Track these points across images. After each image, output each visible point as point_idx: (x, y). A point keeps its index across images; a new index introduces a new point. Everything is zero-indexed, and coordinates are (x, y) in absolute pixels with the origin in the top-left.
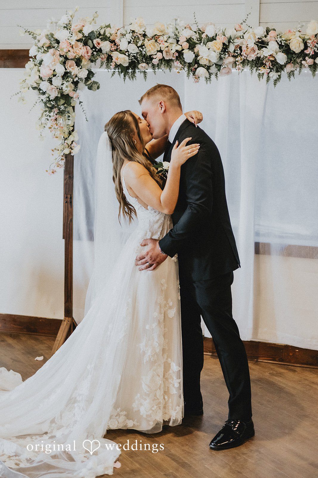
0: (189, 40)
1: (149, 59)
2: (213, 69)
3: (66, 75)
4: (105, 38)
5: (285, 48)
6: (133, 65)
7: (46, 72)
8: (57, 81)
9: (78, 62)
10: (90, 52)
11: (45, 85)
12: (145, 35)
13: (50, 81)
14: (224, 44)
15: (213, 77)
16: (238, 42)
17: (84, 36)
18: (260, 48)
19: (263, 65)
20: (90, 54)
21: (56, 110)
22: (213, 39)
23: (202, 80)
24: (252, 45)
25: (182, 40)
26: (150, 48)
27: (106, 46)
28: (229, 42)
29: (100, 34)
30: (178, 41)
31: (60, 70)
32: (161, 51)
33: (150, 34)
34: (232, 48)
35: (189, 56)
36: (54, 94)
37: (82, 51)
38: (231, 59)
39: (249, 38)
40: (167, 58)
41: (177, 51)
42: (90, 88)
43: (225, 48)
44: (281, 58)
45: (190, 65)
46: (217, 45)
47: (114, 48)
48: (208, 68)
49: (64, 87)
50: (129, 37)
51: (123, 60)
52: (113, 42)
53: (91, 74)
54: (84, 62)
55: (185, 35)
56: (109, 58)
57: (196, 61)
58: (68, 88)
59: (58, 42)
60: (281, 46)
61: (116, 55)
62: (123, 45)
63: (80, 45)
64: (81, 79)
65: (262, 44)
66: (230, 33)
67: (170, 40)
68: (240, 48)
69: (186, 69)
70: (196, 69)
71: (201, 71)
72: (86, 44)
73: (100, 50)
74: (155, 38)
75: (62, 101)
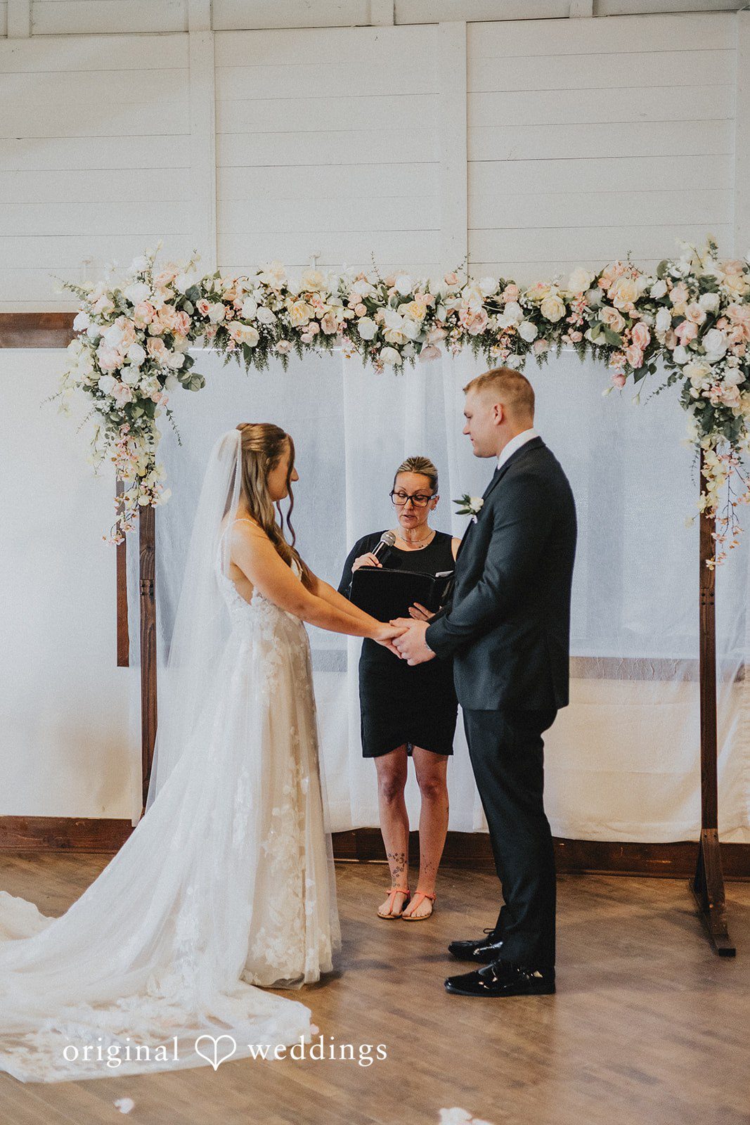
0: (365, 301)
1: (293, 333)
2: (409, 350)
3: (147, 365)
4: (214, 298)
5: (534, 315)
6: (264, 342)
7: (108, 359)
8: (130, 376)
9: (168, 340)
10: (189, 321)
11: (107, 383)
12: (284, 292)
13: (117, 374)
14: (428, 307)
15: (407, 363)
16: (452, 303)
17: (177, 295)
18: (491, 313)
19: (496, 342)
20: (188, 326)
21: (125, 428)
22: (408, 299)
23: (388, 368)
24: (477, 308)
25: (354, 300)
26: (297, 316)
27: (216, 312)
28: (437, 303)
29: (204, 291)
30: (346, 303)
31: (138, 356)
32: (317, 320)
33: (294, 290)
34: (441, 314)
35: (367, 328)
36: (124, 398)
37: (176, 321)
38: (443, 333)
39: (472, 296)
40: (327, 332)
41: (346, 320)
42: (187, 386)
43: (431, 314)
44: (528, 331)
45: (367, 343)
46: (417, 310)
47: (231, 314)
48: (400, 348)
49: (143, 385)
50: (258, 294)
51: (250, 336)
52: (228, 303)
53: (189, 360)
54: (179, 341)
55: (358, 292)
56: (222, 332)
57: (380, 337)
58: (149, 387)
59: (130, 305)
60: (526, 311)
61: (234, 328)
62: (249, 310)
63: (171, 309)
64: (172, 371)
65: (494, 307)
66: (438, 287)
67: (332, 301)
68: (456, 313)
69: (361, 350)
70: (379, 350)
71: (388, 354)
72: (180, 308)
73: (207, 319)
74: (306, 296)
75: (140, 411)
